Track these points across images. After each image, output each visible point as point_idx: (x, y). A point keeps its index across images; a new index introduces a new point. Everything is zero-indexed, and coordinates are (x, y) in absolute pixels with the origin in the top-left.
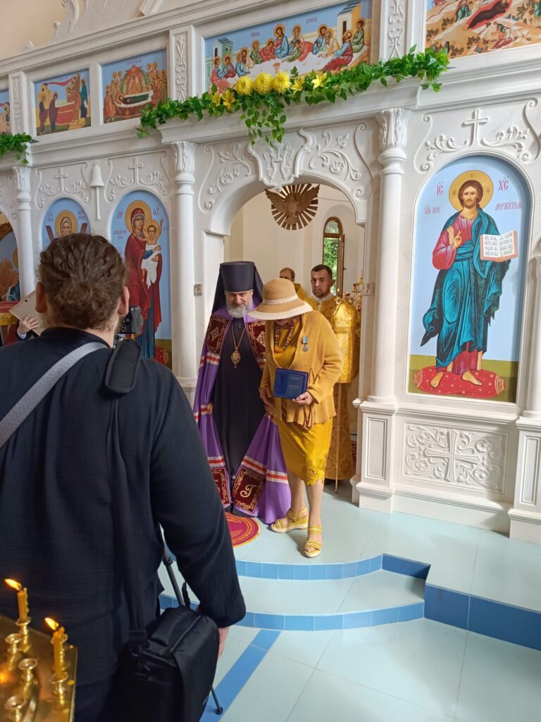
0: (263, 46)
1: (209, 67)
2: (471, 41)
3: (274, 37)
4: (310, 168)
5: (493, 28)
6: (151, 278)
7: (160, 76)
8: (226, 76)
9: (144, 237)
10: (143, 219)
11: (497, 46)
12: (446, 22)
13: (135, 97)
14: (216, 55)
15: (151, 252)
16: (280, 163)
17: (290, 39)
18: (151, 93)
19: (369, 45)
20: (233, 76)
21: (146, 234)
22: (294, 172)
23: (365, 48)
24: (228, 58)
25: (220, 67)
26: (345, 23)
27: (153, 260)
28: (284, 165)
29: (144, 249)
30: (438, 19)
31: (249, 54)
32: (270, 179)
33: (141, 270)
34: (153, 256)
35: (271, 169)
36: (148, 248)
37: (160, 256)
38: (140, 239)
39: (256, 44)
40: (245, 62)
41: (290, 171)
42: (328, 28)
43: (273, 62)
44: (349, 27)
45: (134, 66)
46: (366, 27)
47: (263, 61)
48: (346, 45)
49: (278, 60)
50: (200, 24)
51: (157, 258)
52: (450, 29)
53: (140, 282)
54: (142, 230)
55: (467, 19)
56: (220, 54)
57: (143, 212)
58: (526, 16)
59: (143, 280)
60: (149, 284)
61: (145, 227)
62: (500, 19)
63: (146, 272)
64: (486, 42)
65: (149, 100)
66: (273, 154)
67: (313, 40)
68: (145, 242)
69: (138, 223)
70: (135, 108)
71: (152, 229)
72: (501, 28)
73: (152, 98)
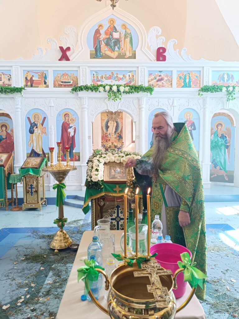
1: (91, 78)
2: (157, 85)
3: (111, 74)
4: (122, 107)
5: (161, 83)
6: (72, 134)
7: (75, 77)
8: (97, 81)
9: (69, 122)
10: (69, 117)
11: (162, 87)
14: (94, 75)
15: (72, 127)
17: (115, 76)
18: (72, 82)
19: (135, 81)
20: (99, 82)
21: (70, 121)
22: (118, 108)
24: (97, 77)
25: (95, 78)
26: (129, 75)
27: (72, 129)
28: (115, 106)
29: (69, 125)
30: (150, 79)
31: (104, 77)
32: (111, 109)
33: (68, 132)
34: (72, 128)
35: (111, 107)
36: (71, 125)
37: (75, 128)
38: (68, 122)
39: (106, 75)
42: (125, 75)
44: (130, 76)
45: (65, 73)
46: (134, 77)
47: (108, 79)
48: (130, 80)
49: (112, 80)
50: (89, 67)
51: (74, 128)
52: (153, 81)
53: (67, 135)
54: (68, 120)
55: (156, 80)
56: (95, 75)
57: (68, 115)
58: (167, 82)
59: (69, 135)
60: (71, 136)
61: (70, 119)
62: (163, 81)
63: (70, 133)
64: (160, 85)
65: (71, 83)
66: (112, 103)
68: (70, 124)
69: (67, 118)
70: (66, 85)
71: (72, 120)
72: (163, 83)
73: (72, 83)
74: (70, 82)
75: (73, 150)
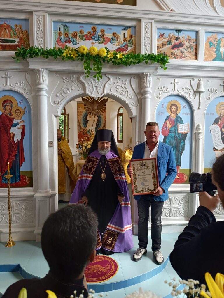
0: (85, 33)
1: (55, 36)
2: (172, 54)
3: (92, 31)
4: (111, 91)
5: (179, 51)
6: (17, 137)
7: (24, 32)
8: (66, 42)
9: (12, 115)
10: (12, 106)
11: (181, 58)
12: (164, 45)
13: (6, 40)
14: (60, 30)
15: (17, 124)
16: (97, 87)
17: (100, 34)
18: (18, 40)
19: (135, 46)
20: (70, 43)
21: (14, 114)
22: (104, 92)
23: (133, 46)
24: (66, 34)
25: (62, 37)
26: (124, 34)
27: (19, 128)
28: (99, 88)
29: (13, 121)
30: (161, 43)
31: (79, 35)
32: (92, 93)
33: (10, 134)
34: (19, 126)
35: (92, 89)
36: (15, 121)
37: (24, 126)
38: (9, 116)
39: (82, 32)
40: (76, 38)
41: (102, 92)
42: (117, 34)
43: (91, 41)
44: (126, 36)
45: (5, 23)
46: (133, 38)
47: (85, 40)
48: (125, 43)
49: (93, 41)
50: (51, 14)
51: (22, 127)
52: (165, 48)
53: (9, 140)
54: (10, 111)
56: (62, 31)
57: (11, 102)
58: (189, 50)
59: (12, 139)
60: (15, 140)
61: (13, 110)
62: (181, 49)
63: (14, 135)
64: (177, 55)
65: (16, 43)
66: (93, 82)
67: (110, 37)
68: (13, 118)
69: (8, 108)
70: (6, 45)
71: (17, 111)
72: (182, 52)
73: (18, 42)
74: (14, 41)
75: (20, 166)
